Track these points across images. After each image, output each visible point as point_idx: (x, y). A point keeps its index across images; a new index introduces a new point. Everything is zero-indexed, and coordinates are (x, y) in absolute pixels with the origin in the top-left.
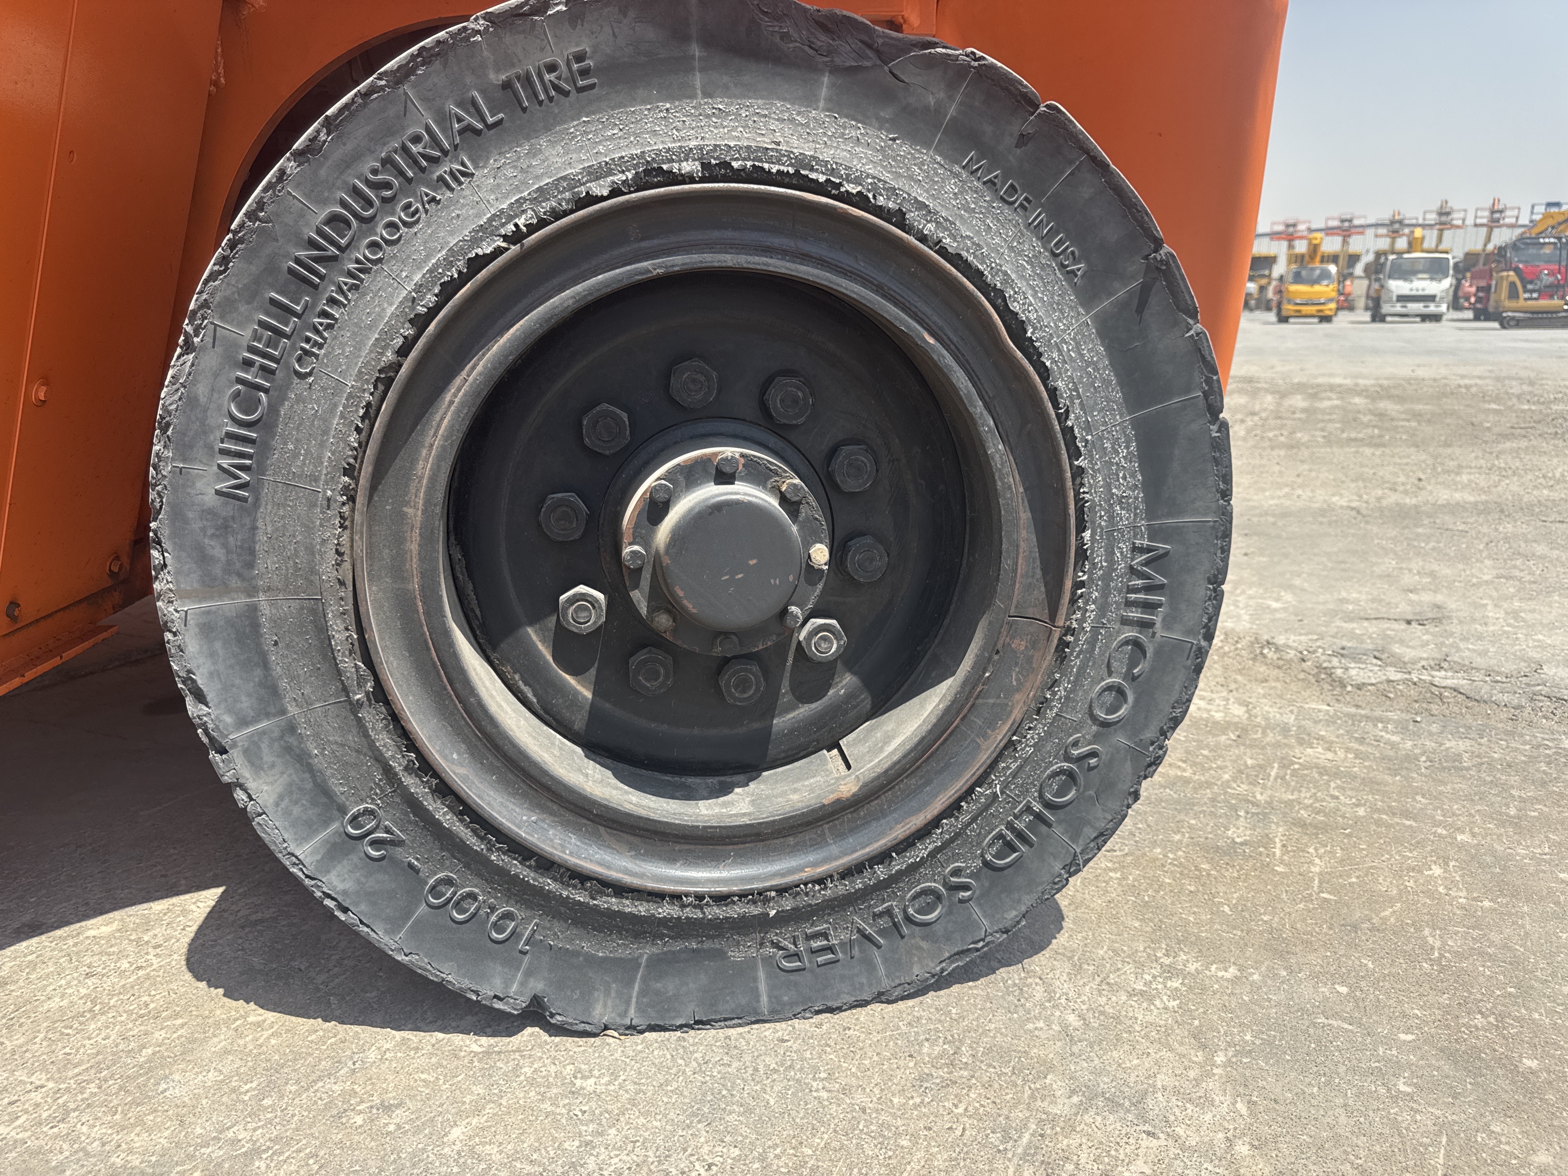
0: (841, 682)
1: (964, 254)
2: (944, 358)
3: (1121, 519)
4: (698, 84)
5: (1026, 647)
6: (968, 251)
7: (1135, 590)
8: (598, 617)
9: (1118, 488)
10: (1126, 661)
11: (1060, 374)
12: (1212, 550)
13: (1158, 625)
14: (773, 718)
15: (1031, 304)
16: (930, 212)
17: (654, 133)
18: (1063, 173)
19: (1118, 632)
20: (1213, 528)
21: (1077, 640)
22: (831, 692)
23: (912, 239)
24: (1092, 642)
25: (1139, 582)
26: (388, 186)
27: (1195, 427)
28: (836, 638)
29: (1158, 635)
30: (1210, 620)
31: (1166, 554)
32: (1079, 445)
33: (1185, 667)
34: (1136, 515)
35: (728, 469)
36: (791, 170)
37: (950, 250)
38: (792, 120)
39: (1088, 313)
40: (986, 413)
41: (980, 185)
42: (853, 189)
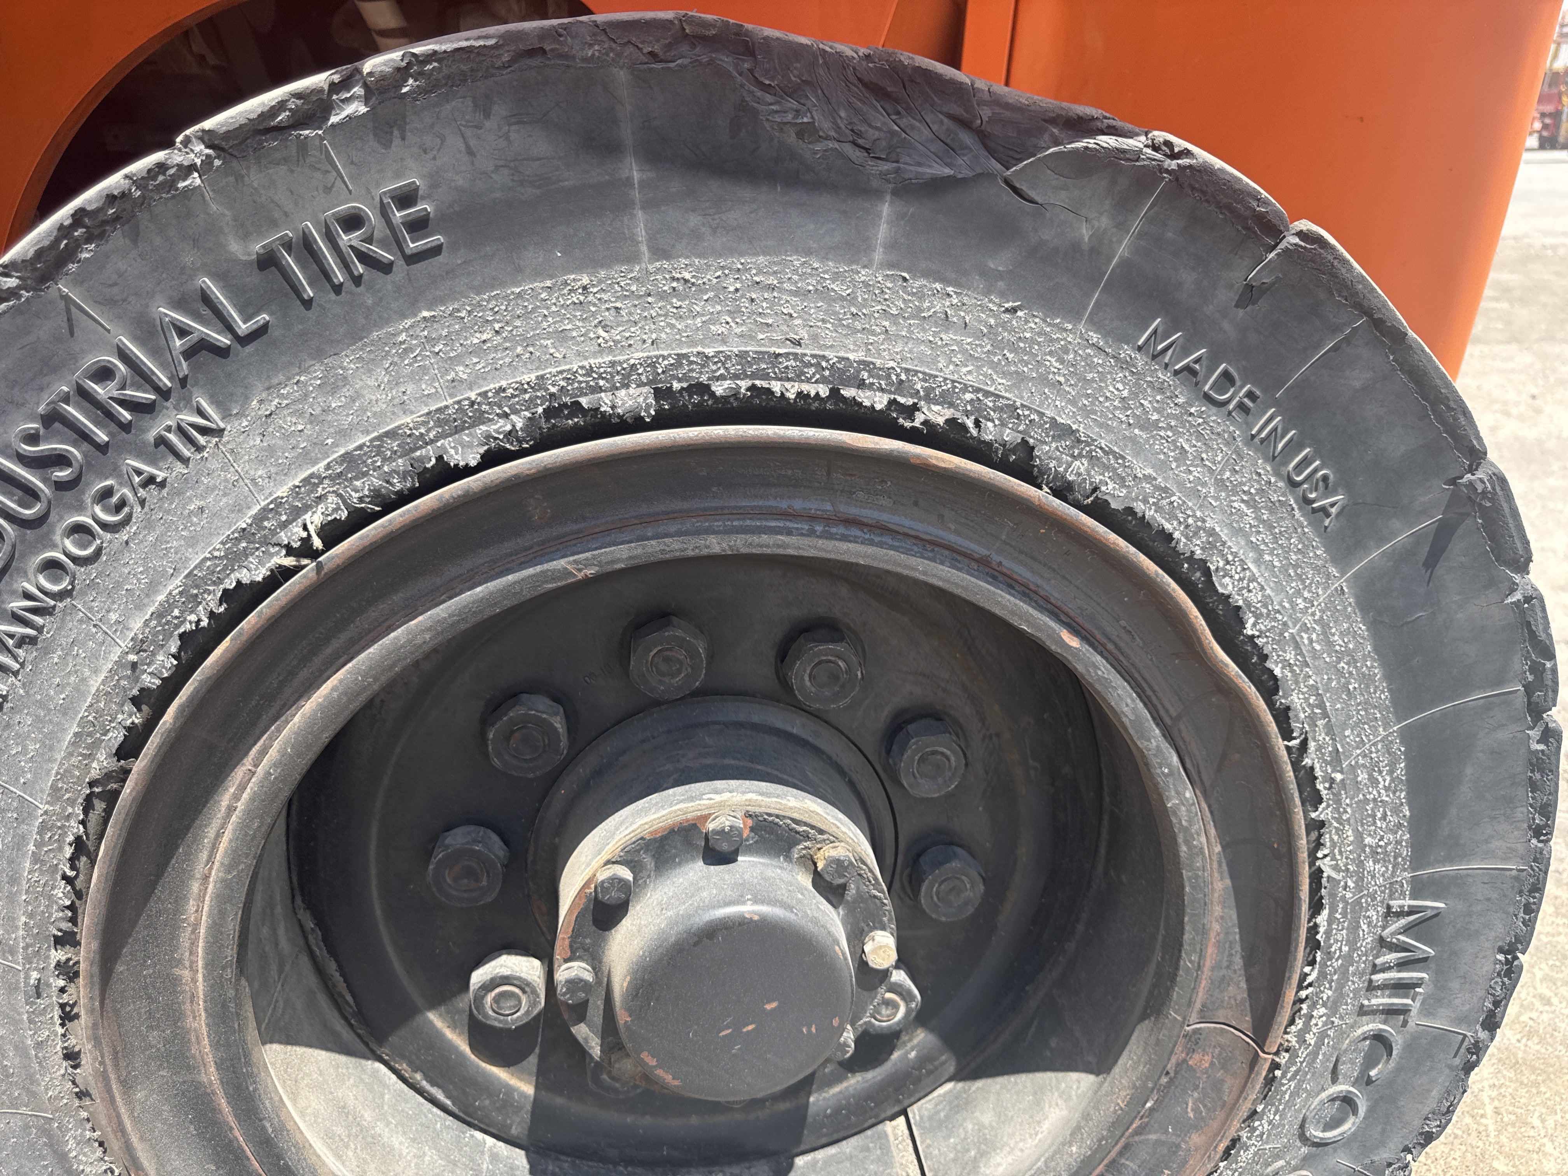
0: (911, 1042)
1: (1139, 507)
2: (1096, 668)
3: (1373, 877)
4: (641, 233)
5: (1212, 1064)
6: (1145, 501)
7: (1385, 969)
9: (1374, 835)
10: (1360, 1061)
11: (1297, 683)
12: (1511, 910)
13: (1414, 1012)
14: (809, 1094)
15: (1253, 579)
16: (1078, 440)
17: (562, 336)
18: (1318, 346)
19: (1352, 1027)
20: (1516, 878)
21: (1294, 1057)
22: (896, 1055)
23: (1043, 496)
24: (1314, 1054)
25: (1391, 957)
26: (62, 460)
27: (1503, 735)
28: (904, 1000)
29: (1411, 1024)
30: (1496, 1004)
31: (1437, 915)
32: (1320, 787)
33: (1451, 1067)
34: (1395, 866)
35: (725, 847)
36: (824, 391)
37: (1113, 503)
38: (823, 293)
39: (1343, 573)
40: (1165, 746)
41: (1169, 378)
42: (938, 415)
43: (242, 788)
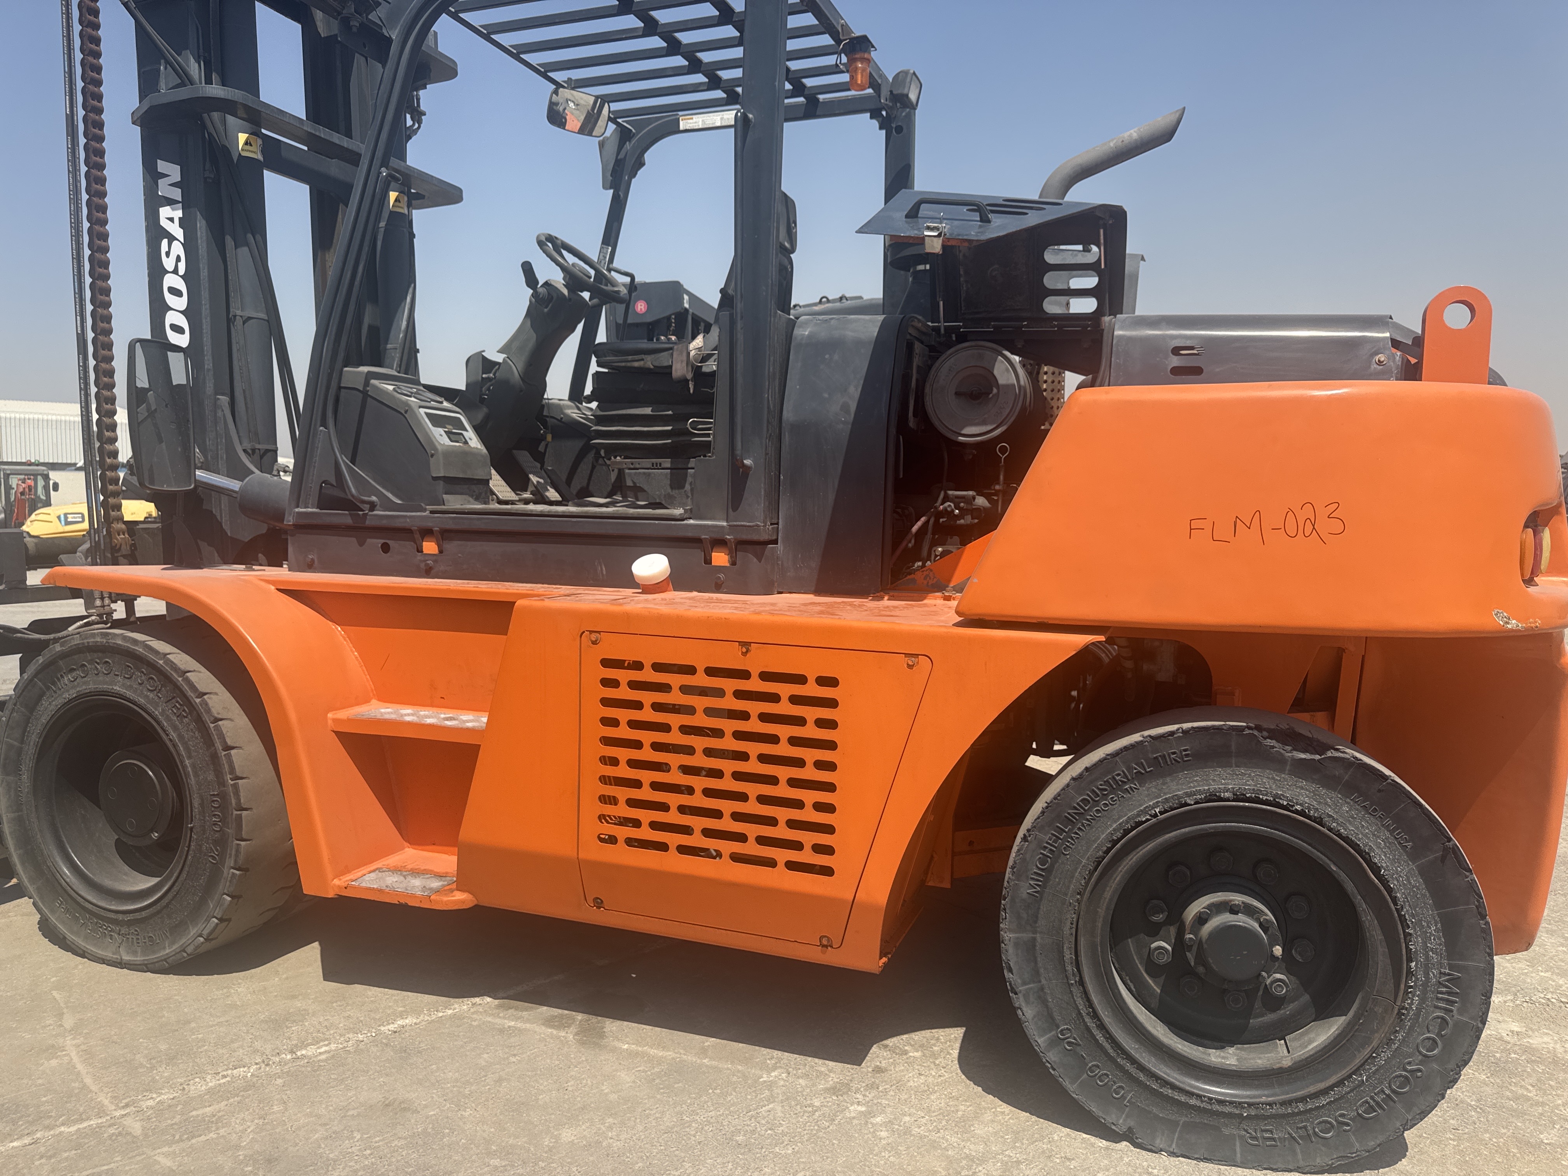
0: (1289, 1006)
1: (1350, 837)
2: (1340, 875)
3: (1433, 959)
4: (1233, 761)
5: (1381, 1011)
6: (1352, 836)
7: (1442, 993)
8: (1168, 958)
9: (1431, 944)
10: (1437, 1027)
11: (1398, 891)
12: (1484, 980)
13: (1455, 1012)
14: (1251, 1019)
15: (1383, 860)
16: (1334, 819)
17: (1214, 780)
18: (1400, 805)
19: (1432, 1012)
21: (1409, 1013)
22: (1282, 1012)
23: (1325, 830)
24: (1417, 1015)
25: (1444, 990)
26: (1106, 790)
27: (1472, 921)
28: (1285, 986)
29: (1455, 1017)
30: (1483, 1014)
31: (1459, 977)
32: (1408, 923)
33: (1470, 1036)
34: (1441, 957)
35: (1236, 909)
36: (1272, 799)
37: (1343, 835)
38: (1273, 778)
39: (1413, 865)
40: (1361, 901)
41: (1359, 807)
42: (1298, 808)
43: (1125, 867)
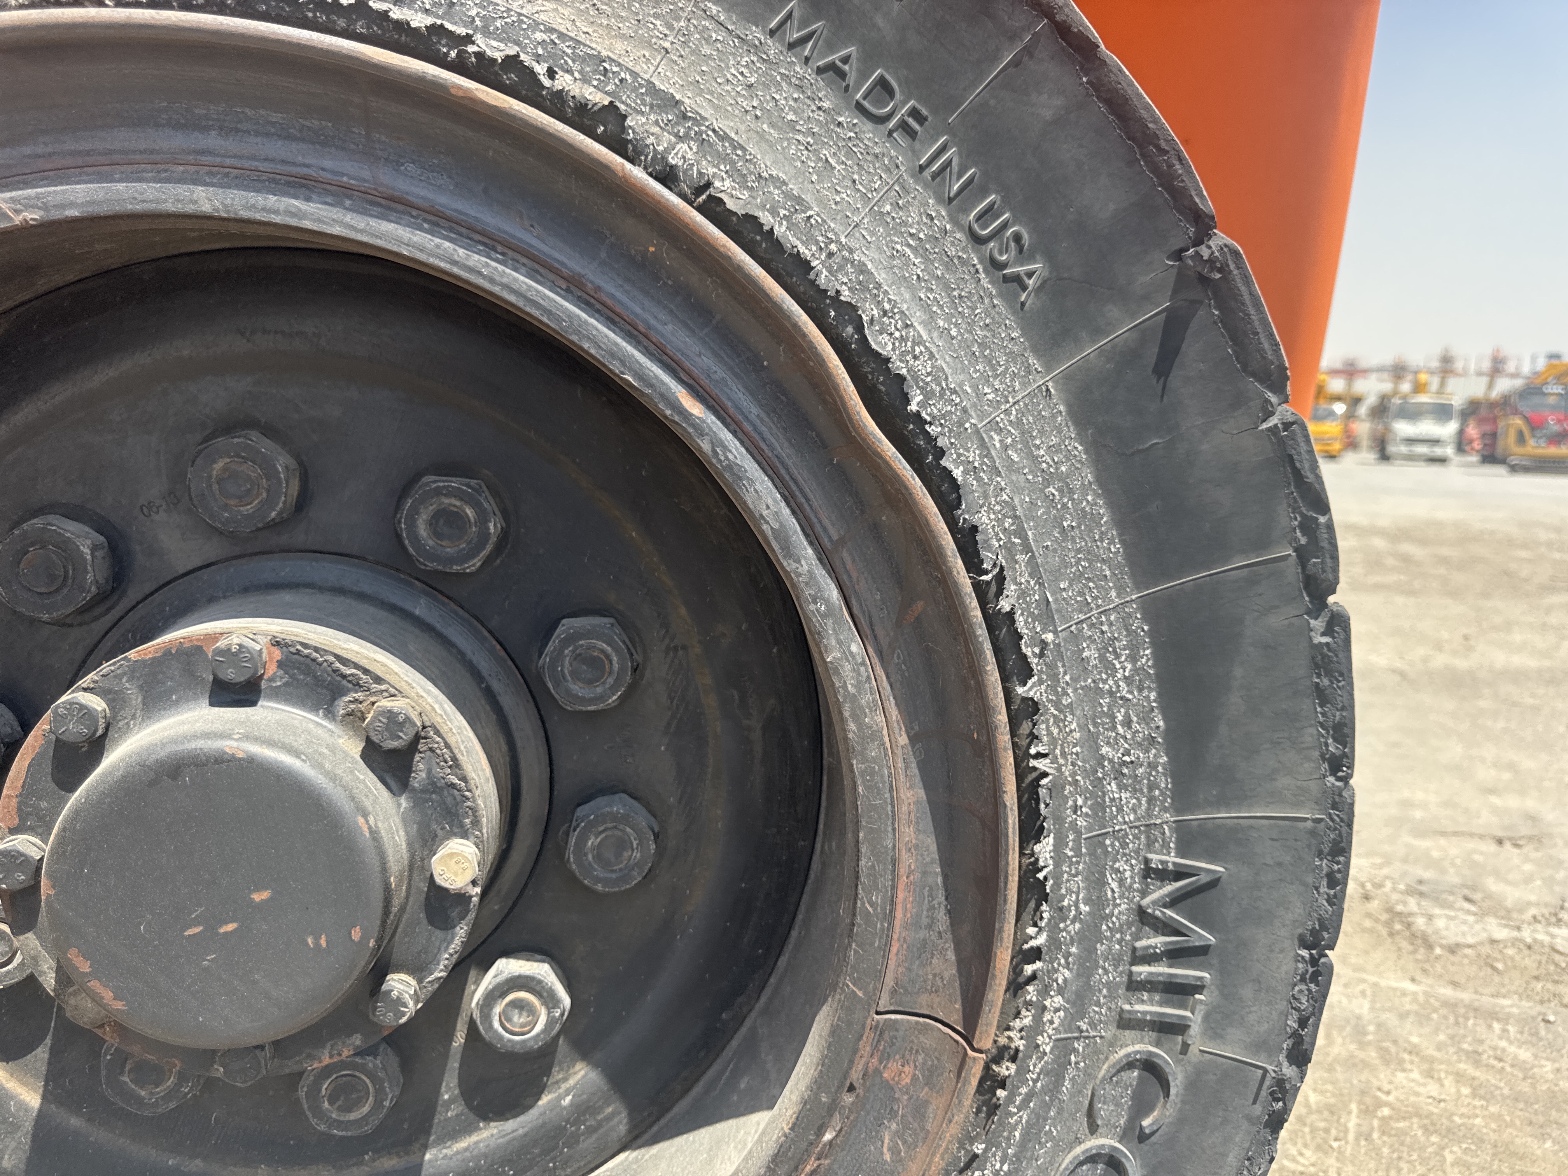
0: (565, 1079)
1: (766, 218)
2: (725, 448)
3: (1120, 809)
5: (914, 1078)
6: (774, 212)
7: (1149, 958)
9: (1114, 745)
10: (1126, 1101)
11: (986, 496)
12: (1310, 879)
13: (1195, 1029)
14: (425, 1147)
16: (685, 117)
18: (995, 58)
19: (1111, 1044)
20: (1313, 833)
21: (1023, 1071)
22: (545, 1100)
23: (638, 173)
24: (1056, 1073)
25: (1158, 942)
27: (1276, 621)
28: (545, 1003)
29: (1194, 1050)
30: (1303, 1023)
31: (1214, 883)
32: (1027, 651)
33: (1249, 1118)
34: (1151, 800)
37: (730, 204)
39: (1049, 370)
40: (820, 573)
41: (809, 74)
42: (497, 50)
